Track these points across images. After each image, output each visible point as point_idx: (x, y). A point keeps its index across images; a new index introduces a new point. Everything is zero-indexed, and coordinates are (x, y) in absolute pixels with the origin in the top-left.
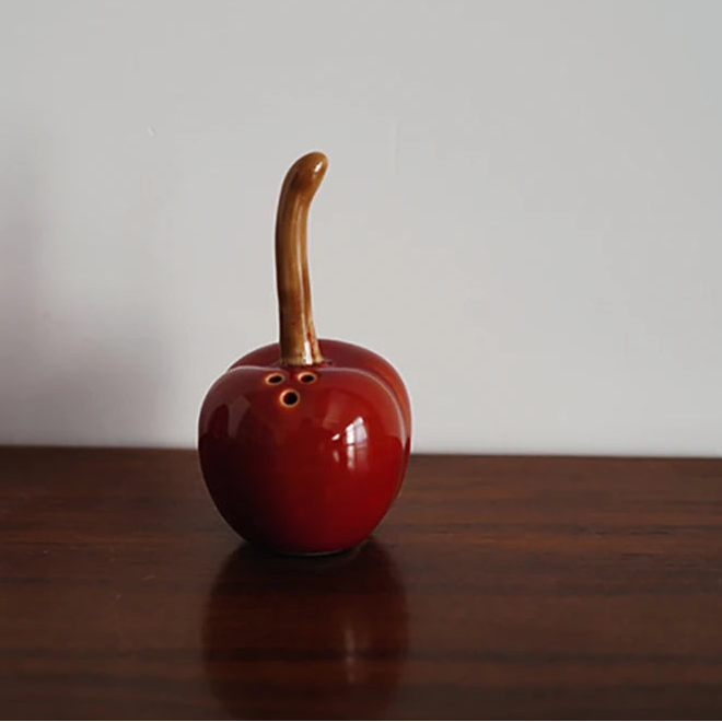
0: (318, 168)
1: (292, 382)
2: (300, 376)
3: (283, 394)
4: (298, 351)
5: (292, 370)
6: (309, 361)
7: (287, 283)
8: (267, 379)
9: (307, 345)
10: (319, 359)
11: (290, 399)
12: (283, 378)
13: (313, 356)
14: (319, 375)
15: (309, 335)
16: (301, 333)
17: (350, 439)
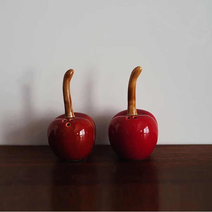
0: (71, 73)
1: (68, 121)
2: (70, 120)
3: (67, 124)
4: (69, 114)
5: (68, 119)
6: (72, 117)
7: (66, 99)
8: (63, 121)
9: (71, 113)
10: (74, 116)
11: (68, 125)
12: (66, 120)
13: (73, 115)
14: (74, 119)
15: (72, 111)
16: (70, 110)
17: (81, 134)
